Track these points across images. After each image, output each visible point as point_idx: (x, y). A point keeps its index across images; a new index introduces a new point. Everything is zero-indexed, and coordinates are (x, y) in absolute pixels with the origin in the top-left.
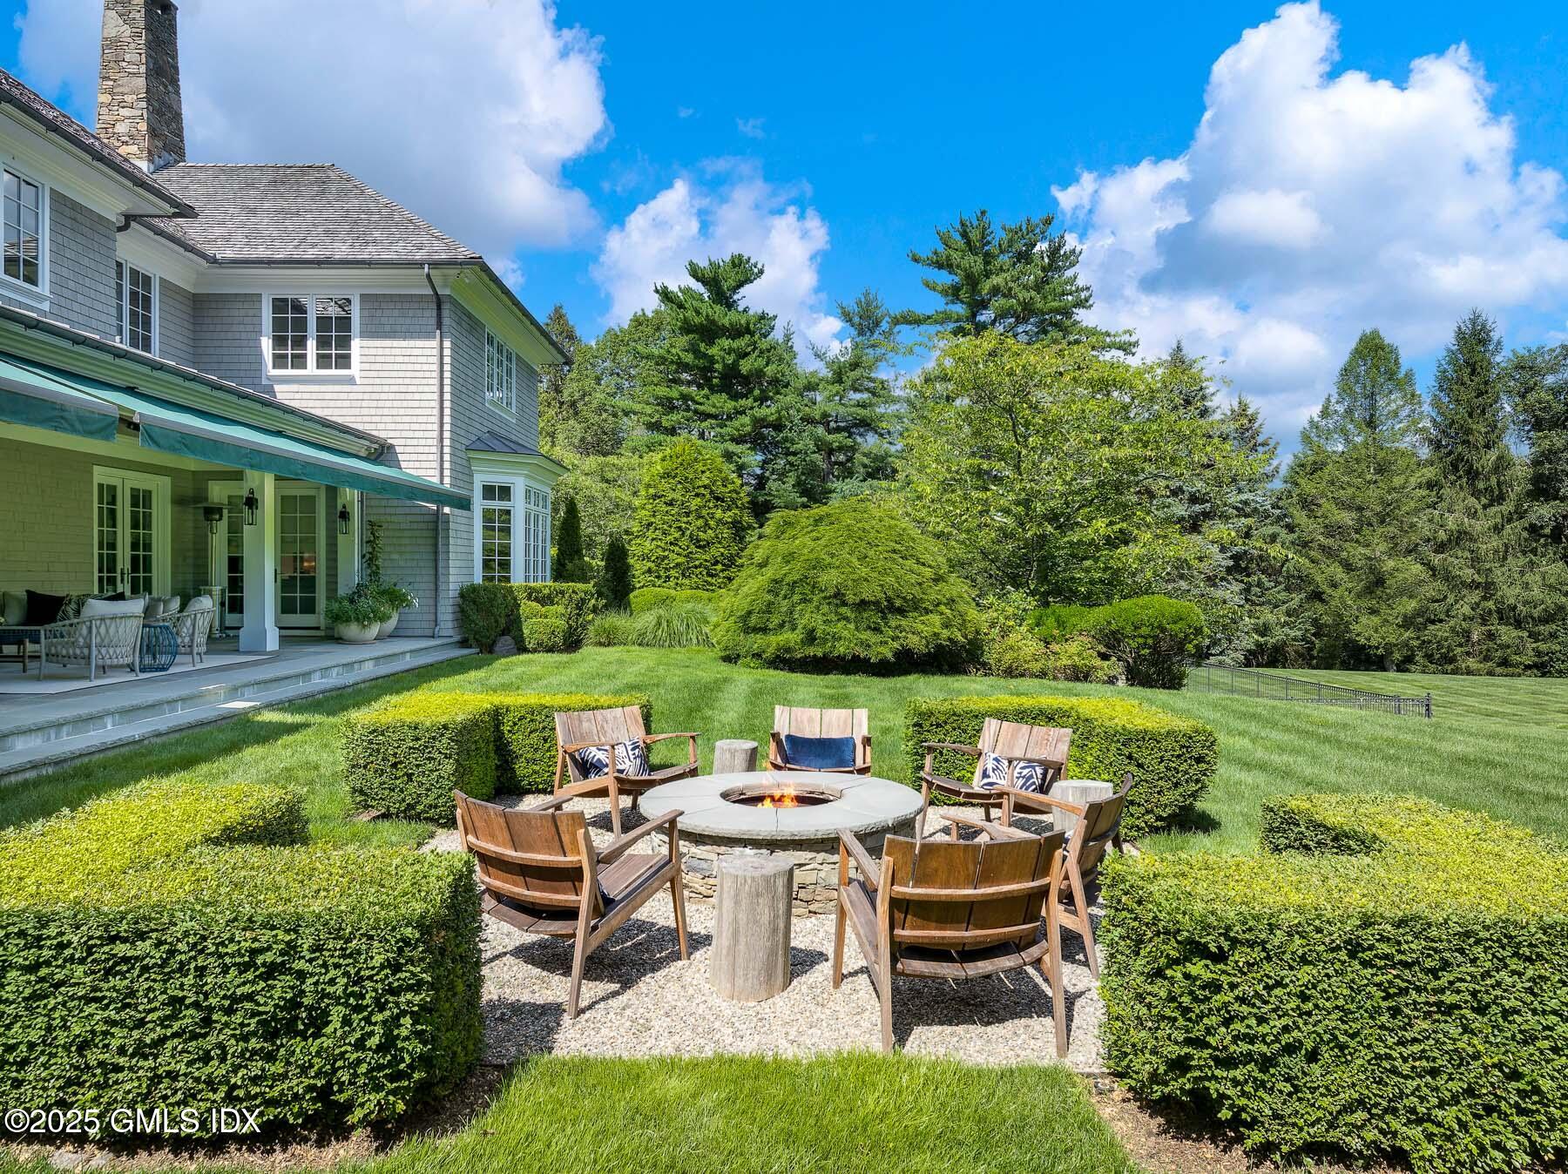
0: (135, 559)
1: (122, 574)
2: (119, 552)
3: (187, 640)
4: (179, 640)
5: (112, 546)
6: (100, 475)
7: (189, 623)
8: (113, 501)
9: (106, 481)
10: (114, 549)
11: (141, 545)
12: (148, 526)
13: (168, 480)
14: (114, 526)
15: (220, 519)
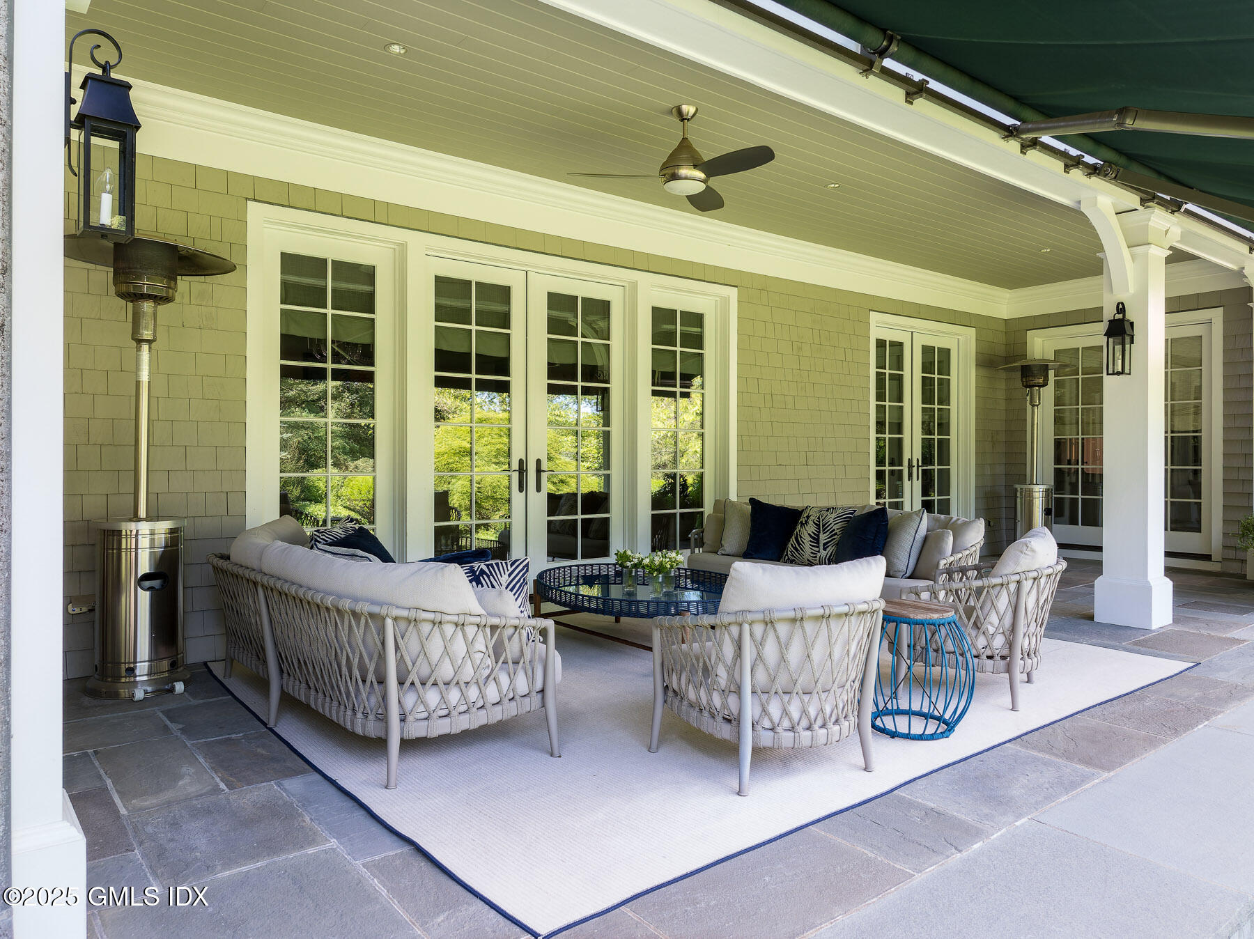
0: (927, 446)
1: (910, 466)
2: (906, 436)
3: (999, 642)
4: (981, 642)
5: (898, 427)
6: (882, 327)
7: (1003, 602)
8: (898, 363)
9: (889, 336)
10: (900, 432)
11: (936, 424)
12: (945, 399)
13: (972, 332)
14: (900, 399)
15: (1045, 385)
